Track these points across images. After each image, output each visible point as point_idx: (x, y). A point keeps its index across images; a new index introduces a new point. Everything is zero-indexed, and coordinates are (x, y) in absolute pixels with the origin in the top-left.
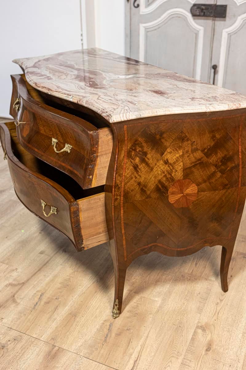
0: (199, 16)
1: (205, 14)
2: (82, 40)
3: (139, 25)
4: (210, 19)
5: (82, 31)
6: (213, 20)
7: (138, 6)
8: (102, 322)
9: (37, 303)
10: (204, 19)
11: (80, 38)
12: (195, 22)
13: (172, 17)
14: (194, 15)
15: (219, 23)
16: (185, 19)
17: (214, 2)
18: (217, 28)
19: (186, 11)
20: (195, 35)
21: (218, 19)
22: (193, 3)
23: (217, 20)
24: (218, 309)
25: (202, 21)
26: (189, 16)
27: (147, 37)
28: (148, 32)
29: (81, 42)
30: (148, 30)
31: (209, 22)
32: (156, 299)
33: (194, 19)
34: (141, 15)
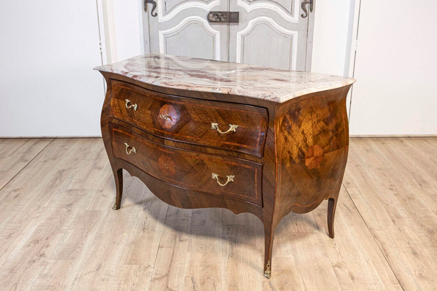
0: (216, 22)
1: (221, 20)
2: (101, 49)
3: (158, 32)
4: (224, 24)
5: (100, 40)
6: (227, 25)
7: (156, 15)
8: (261, 284)
9: (194, 286)
10: (220, 24)
11: (99, 46)
12: (212, 27)
13: (190, 24)
14: (210, 21)
15: (233, 27)
16: (202, 25)
17: (227, 10)
18: (231, 31)
19: (203, 17)
20: (212, 38)
21: (232, 23)
22: (209, 11)
23: (232, 25)
24: (338, 250)
25: (218, 26)
26: (206, 22)
27: (166, 42)
28: (167, 38)
29: (100, 51)
30: (167, 36)
31: (224, 27)
32: (288, 256)
33: (210, 24)
34: (159, 23)
